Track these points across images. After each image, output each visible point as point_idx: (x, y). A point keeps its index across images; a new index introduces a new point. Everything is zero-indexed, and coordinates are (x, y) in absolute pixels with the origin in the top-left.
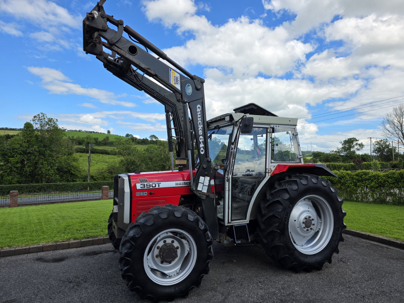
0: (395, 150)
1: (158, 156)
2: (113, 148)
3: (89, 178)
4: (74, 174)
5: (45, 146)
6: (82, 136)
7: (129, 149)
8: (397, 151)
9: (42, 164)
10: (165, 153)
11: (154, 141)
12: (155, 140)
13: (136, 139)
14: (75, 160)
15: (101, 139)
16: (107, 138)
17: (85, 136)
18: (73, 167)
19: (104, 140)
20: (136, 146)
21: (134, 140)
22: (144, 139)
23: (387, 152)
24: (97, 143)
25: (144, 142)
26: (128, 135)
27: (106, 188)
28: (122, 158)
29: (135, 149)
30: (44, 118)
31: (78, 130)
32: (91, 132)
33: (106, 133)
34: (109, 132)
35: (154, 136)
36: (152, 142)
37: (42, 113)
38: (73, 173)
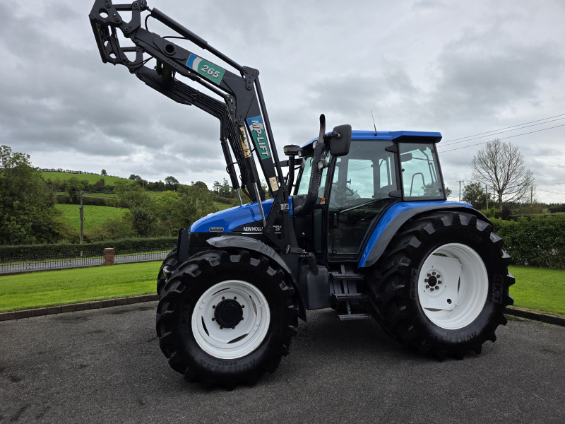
0: (489, 197)
1: (179, 208)
2: (112, 196)
3: (81, 238)
4: (58, 234)
5: (12, 195)
6: (62, 179)
7: (137, 197)
8: (491, 198)
9: (9, 220)
10: (189, 202)
11: (172, 186)
12: (173, 184)
13: (146, 182)
14: (58, 213)
15: (92, 182)
16: (103, 181)
17: (68, 178)
18: (55, 224)
19: (98, 184)
20: (146, 193)
21: (142, 183)
22: (157, 183)
23: (480, 200)
24: (88, 188)
25: (157, 187)
26: (133, 177)
27: (110, 250)
28: (127, 210)
29: (145, 197)
30: (8, 154)
31: (56, 169)
32: (77, 173)
33: (100, 173)
34: (104, 172)
35: (172, 178)
36: (169, 187)
37: (4, 147)
38: (56, 231)
